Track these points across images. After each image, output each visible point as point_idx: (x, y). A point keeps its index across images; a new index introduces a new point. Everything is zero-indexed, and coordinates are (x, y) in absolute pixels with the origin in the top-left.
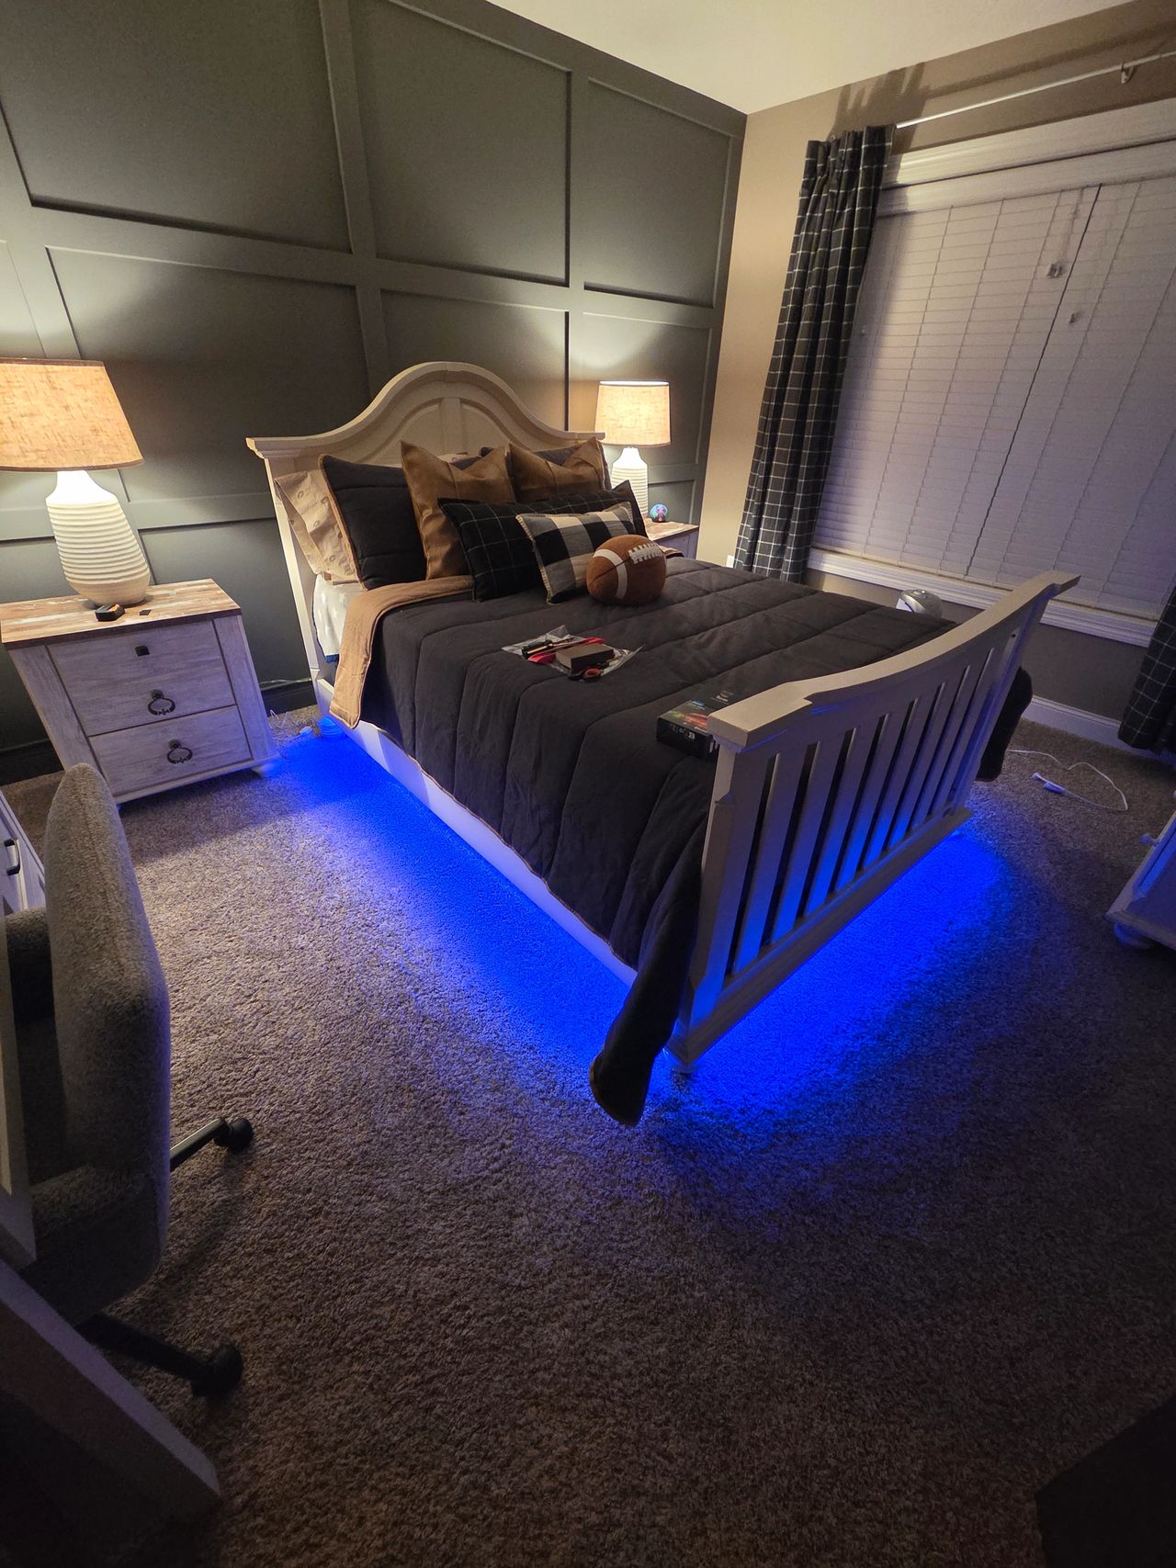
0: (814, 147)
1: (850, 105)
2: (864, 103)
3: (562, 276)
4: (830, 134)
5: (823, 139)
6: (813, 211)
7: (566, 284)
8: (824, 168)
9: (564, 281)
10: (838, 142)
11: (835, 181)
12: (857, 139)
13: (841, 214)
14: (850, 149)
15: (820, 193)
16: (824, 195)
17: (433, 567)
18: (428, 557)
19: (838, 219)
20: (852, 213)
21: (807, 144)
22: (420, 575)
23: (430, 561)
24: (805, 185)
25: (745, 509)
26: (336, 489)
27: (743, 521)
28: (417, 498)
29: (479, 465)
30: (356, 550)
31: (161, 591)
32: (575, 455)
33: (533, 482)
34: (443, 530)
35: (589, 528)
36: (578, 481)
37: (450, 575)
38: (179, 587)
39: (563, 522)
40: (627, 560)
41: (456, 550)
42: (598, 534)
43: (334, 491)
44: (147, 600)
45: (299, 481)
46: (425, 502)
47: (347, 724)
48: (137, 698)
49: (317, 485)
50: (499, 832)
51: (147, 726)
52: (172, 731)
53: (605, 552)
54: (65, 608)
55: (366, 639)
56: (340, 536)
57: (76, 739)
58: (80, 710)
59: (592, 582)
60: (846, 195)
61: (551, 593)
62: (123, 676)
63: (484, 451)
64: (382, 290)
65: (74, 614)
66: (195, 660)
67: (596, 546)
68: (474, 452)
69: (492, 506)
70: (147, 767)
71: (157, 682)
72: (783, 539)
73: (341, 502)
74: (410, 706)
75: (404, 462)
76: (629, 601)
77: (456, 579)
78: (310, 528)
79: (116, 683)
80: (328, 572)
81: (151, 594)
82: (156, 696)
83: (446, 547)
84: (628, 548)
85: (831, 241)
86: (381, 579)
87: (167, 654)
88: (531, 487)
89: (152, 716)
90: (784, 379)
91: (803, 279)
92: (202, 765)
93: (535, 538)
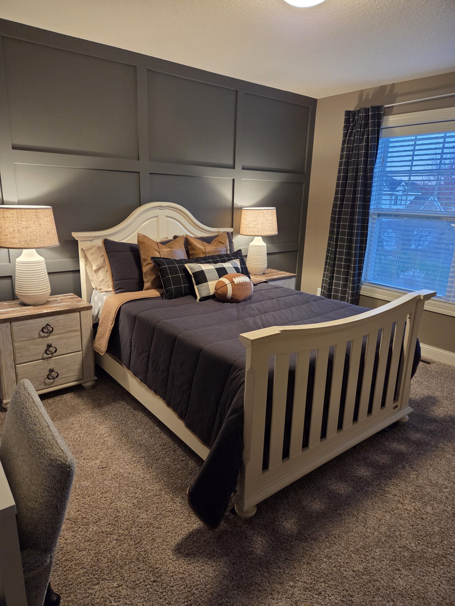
0: (348, 113)
1: (364, 98)
2: (370, 97)
3: (231, 163)
4: (356, 107)
5: (352, 109)
6: (349, 137)
7: (234, 168)
8: (353, 121)
9: (233, 166)
10: (359, 111)
11: (358, 126)
12: (367, 110)
13: (362, 139)
14: (364, 114)
15: (352, 129)
16: (354, 131)
17: (146, 285)
18: (145, 281)
19: (361, 141)
20: (368, 138)
21: (344, 112)
22: (140, 288)
23: (146, 282)
24: (345, 127)
25: (326, 265)
26: (108, 252)
27: (325, 271)
28: (143, 256)
29: (172, 244)
30: (113, 277)
31: (53, 298)
32: (216, 239)
33: (195, 250)
34: (153, 270)
35: (218, 270)
36: (216, 250)
37: (154, 289)
38: (60, 297)
39: (205, 267)
40: (232, 282)
41: (157, 278)
42: (222, 272)
43: (107, 253)
44: (47, 302)
45: (92, 248)
46: (146, 258)
47: (100, 353)
48: (41, 347)
49: (100, 250)
50: (165, 400)
51: (41, 361)
52: (51, 364)
53: (224, 279)
54: (13, 306)
55: (113, 315)
56: (107, 271)
57: (11, 366)
58: (16, 352)
59: (217, 292)
60: (364, 131)
61: (199, 298)
62: (37, 336)
63: (175, 237)
64: (150, 173)
65: (18, 308)
66: (68, 329)
67: (220, 277)
68: (171, 238)
69: (175, 260)
70: (37, 381)
71: (51, 339)
72: (346, 280)
73: (109, 258)
74: (130, 344)
75: (138, 241)
76: (233, 300)
77: (157, 290)
78: (94, 268)
79: (34, 339)
80: (100, 287)
81: (48, 300)
82: (49, 346)
83: (153, 277)
84: (233, 278)
85: (359, 149)
86: (123, 290)
87: (57, 326)
88: (194, 252)
89: (46, 356)
90: (341, 206)
91: (347, 164)
92: (61, 381)
93: (192, 274)
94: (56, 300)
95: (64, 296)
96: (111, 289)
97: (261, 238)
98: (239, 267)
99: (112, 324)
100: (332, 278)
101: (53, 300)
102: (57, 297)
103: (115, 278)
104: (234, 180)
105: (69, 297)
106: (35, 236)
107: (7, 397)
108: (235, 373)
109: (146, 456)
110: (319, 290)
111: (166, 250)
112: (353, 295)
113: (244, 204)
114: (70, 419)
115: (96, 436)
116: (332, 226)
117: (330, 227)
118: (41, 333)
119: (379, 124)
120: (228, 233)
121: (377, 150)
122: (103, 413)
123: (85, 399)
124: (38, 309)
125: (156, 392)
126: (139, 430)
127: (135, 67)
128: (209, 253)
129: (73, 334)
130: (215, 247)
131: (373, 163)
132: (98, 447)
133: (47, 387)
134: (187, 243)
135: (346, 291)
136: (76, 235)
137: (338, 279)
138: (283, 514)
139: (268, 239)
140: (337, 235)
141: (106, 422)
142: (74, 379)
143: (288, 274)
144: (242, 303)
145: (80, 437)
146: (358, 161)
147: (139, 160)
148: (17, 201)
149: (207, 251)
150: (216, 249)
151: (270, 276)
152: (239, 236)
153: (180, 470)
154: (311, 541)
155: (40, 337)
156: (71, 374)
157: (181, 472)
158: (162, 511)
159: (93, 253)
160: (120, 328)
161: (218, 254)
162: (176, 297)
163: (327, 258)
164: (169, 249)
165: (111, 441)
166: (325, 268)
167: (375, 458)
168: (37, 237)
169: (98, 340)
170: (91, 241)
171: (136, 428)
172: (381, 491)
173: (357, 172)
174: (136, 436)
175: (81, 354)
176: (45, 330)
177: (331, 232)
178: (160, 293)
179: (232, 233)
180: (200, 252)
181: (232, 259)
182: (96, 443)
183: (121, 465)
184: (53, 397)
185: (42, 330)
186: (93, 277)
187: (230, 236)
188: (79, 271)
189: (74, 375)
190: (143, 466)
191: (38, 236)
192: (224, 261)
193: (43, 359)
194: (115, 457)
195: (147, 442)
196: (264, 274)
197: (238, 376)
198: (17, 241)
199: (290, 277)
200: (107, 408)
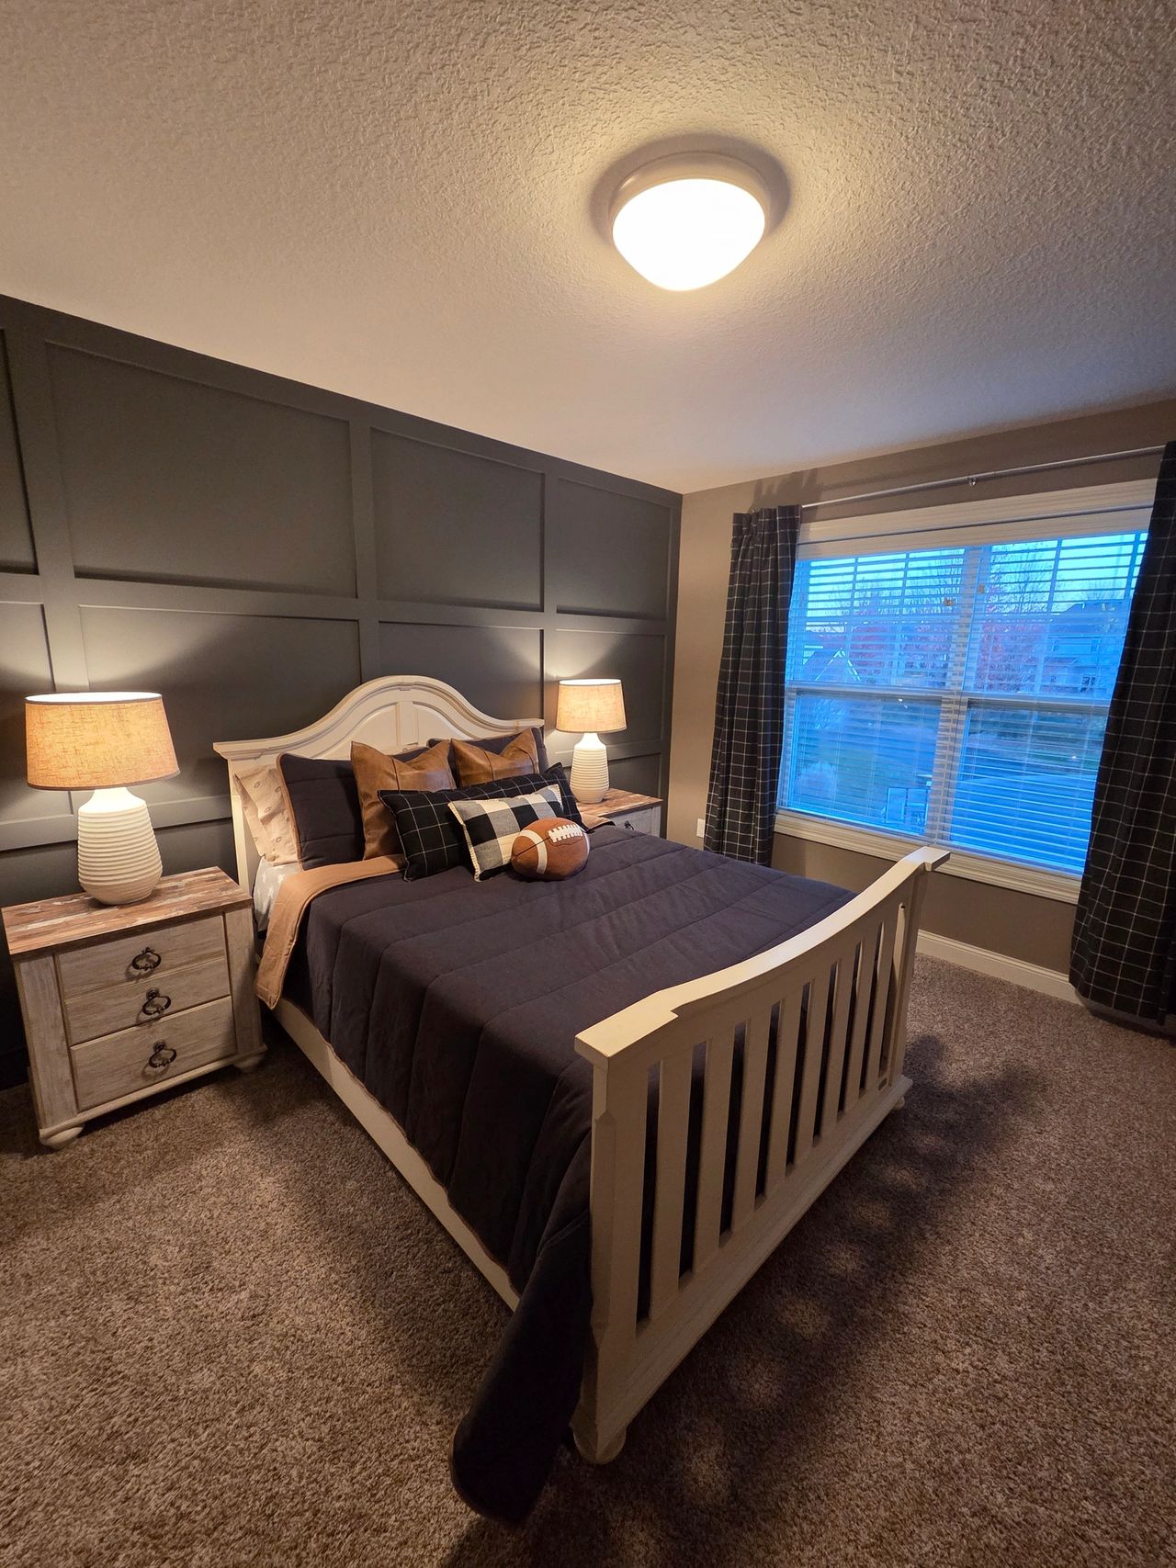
0: (738, 518)
1: (764, 492)
2: (775, 491)
3: (537, 601)
4: (751, 508)
5: (745, 511)
6: (744, 557)
7: (542, 610)
8: (748, 531)
9: (539, 607)
10: (758, 515)
11: (758, 540)
12: (772, 513)
13: (766, 561)
14: (767, 520)
15: (748, 546)
16: (751, 547)
17: (370, 847)
18: (367, 839)
19: (764, 565)
20: (775, 560)
21: (732, 516)
22: (357, 854)
23: (369, 842)
24: (734, 540)
25: (712, 779)
26: (289, 781)
27: (710, 791)
28: (362, 788)
29: (423, 759)
30: (299, 834)
31: (170, 883)
32: (511, 744)
33: (471, 769)
34: (382, 816)
35: (517, 811)
36: (513, 767)
37: (385, 854)
38: (188, 877)
39: (492, 807)
40: (547, 839)
41: (391, 833)
42: (525, 816)
43: (287, 783)
44: (156, 894)
45: (257, 774)
46: (368, 791)
47: (268, 1004)
48: (132, 999)
49: (274, 777)
50: (404, 1128)
51: (135, 1028)
52: (160, 1032)
53: (530, 834)
54: (72, 908)
55: (293, 922)
56: (288, 820)
57: (58, 1050)
58: (70, 1018)
59: (515, 860)
60: (768, 549)
61: (478, 872)
62: (123, 977)
63: (432, 743)
64: (380, 622)
65: (83, 916)
66: (198, 954)
67: (522, 826)
68: (423, 744)
69: (429, 794)
70: (126, 1074)
71: (156, 980)
72: (749, 807)
73: (292, 793)
74: (328, 987)
75: (352, 756)
76: (550, 876)
77: (391, 858)
78: (262, 814)
79: (114, 984)
80: (273, 853)
81: (159, 887)
82: (152, 995)
83: (384, 831)
84: (548, 829)
85: (761, 578)
86: (321, 859)
87: (172, 951)
88: (469, 773)
89: (144, 1017)
90: (735, 676)
91: (741, 604)
92: (183, 1066)
93: (465, 822)
94: (176, 887)
95: (196, 875)
96: (295, 857)
97: (596, 734)
98: (560, 801)
99: (292, 941)
100: (724, 804)
101: (169, 888)
102: (180, 879)
103: (302, 836)
104: (542, 631)
105: (207, 876)
106: (116, 761)
107: (49, 1119)
108: (564, 1100)
109: (362, 1264)
110: (701, 823)
111: (411, 773)
112: (763, 834)
113: (561, 674)
114: (196, 1164)
115: (251, 1213)
116: (720, 711)
117: (717, 713)
118: (132, 969)
119: (793, 537)
120: (534, 730)
121: (792, 581)
122: (275, 1139)
123: (238, 1101)
124: (127, 914)
125: (385, 1104)
126: (351, 1185)
127: (348, 423)
128: (499, 773)
129: (211, 962)
130: (510, 762)
131: (787, 603)
132: (250, 1248)
133: (150, 1082)
134: (455, 757)
135: (749, 826)
136: (221, 748)
137: (735, 805)
138: (688, 1428)
139: (608, 737)
140: (731, 727)
141: (277, 1166)
142: (216, 1055)
143: (647, 800)
144: (570, 881)
145: (212, 1218)
146: (760, 600)
147: (357, 597)
148: (88, 684)
149: (494, 769)
150: (513, 764)
151: (615, 806)
152: (555, 733)
153: (439, 1305)
154: (764, 1520)
155: (130, 978)
156: (208, 1047)
157: (443, 1309)
158: (392, 1460)
159: (259, 783)
160: (309, 950)
161: (517, 774)
162: (432, 872)
163: (713, 768)
164: (417, 772)
165: (282, 1224)
166: (711, 785)
167: (860, 1213)
168: (120, 762)
169: (263, 974)
170: (255, 758)
171: (344, 1179)
172: (890, 1315)
173: (759, 619)
174: (342, 1204)
175: (228, 1001)
176: (142, 963)
177: (719, 722)
178: (398, 864)
179: (542, 728)
180: (482, 772)
181: (545, 785)
182: (248, 1233)
183: (300, 1302)
184: (166, 1102)
185: (134, 964)
186: (258, 832)
187: (538, 734)
188: (229, 820)
189: (213, 1049)
190: (353, 1298)
191: (123, 761)
192: (529, 791)
193: (139, 1024)
194: (289, 1274)
195: (367, 1221)
196: (604, 800)
197: (571, 1110)
198: (71, 772)
199: (651, 806)
200: (285, 1124)
